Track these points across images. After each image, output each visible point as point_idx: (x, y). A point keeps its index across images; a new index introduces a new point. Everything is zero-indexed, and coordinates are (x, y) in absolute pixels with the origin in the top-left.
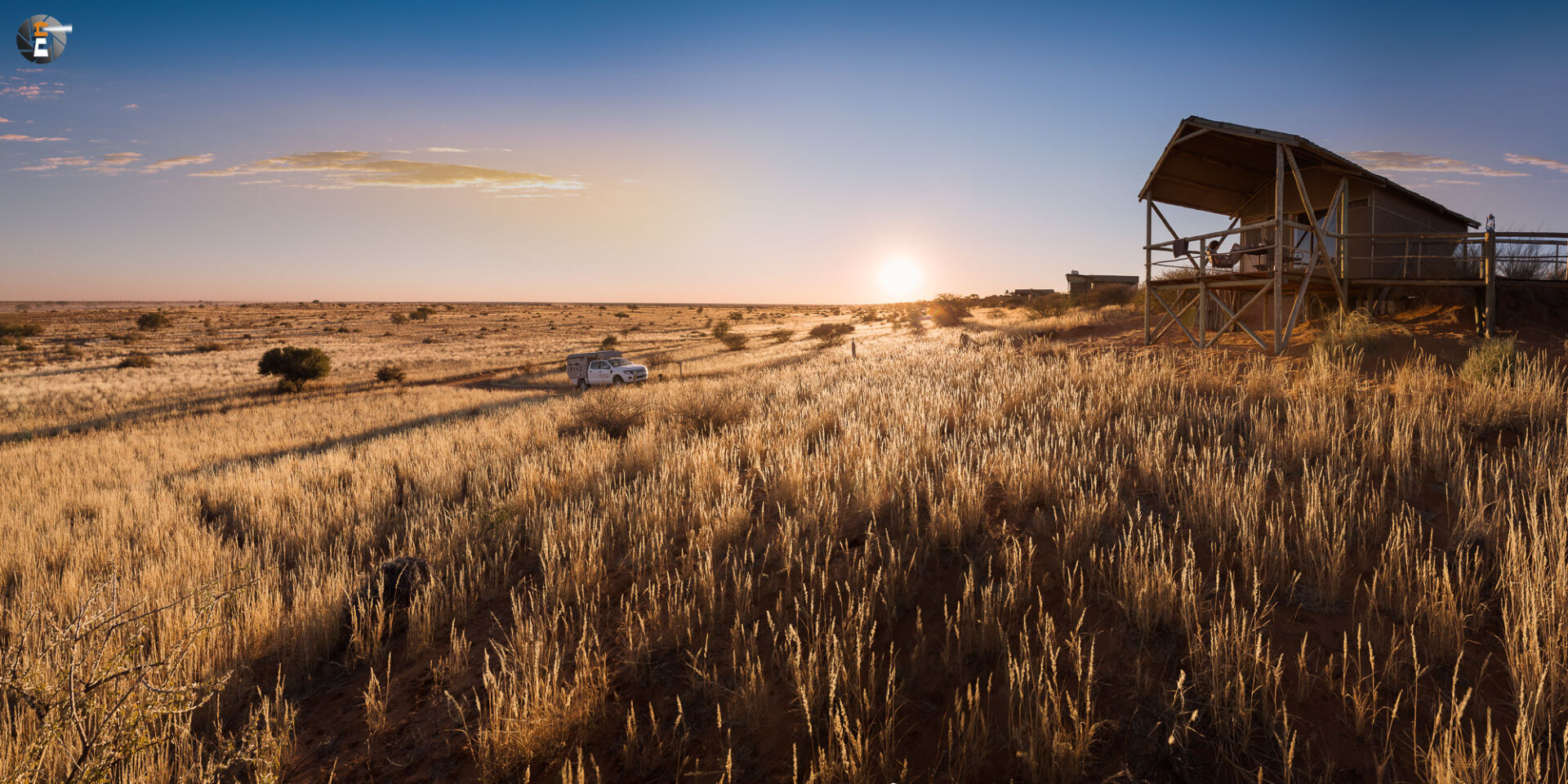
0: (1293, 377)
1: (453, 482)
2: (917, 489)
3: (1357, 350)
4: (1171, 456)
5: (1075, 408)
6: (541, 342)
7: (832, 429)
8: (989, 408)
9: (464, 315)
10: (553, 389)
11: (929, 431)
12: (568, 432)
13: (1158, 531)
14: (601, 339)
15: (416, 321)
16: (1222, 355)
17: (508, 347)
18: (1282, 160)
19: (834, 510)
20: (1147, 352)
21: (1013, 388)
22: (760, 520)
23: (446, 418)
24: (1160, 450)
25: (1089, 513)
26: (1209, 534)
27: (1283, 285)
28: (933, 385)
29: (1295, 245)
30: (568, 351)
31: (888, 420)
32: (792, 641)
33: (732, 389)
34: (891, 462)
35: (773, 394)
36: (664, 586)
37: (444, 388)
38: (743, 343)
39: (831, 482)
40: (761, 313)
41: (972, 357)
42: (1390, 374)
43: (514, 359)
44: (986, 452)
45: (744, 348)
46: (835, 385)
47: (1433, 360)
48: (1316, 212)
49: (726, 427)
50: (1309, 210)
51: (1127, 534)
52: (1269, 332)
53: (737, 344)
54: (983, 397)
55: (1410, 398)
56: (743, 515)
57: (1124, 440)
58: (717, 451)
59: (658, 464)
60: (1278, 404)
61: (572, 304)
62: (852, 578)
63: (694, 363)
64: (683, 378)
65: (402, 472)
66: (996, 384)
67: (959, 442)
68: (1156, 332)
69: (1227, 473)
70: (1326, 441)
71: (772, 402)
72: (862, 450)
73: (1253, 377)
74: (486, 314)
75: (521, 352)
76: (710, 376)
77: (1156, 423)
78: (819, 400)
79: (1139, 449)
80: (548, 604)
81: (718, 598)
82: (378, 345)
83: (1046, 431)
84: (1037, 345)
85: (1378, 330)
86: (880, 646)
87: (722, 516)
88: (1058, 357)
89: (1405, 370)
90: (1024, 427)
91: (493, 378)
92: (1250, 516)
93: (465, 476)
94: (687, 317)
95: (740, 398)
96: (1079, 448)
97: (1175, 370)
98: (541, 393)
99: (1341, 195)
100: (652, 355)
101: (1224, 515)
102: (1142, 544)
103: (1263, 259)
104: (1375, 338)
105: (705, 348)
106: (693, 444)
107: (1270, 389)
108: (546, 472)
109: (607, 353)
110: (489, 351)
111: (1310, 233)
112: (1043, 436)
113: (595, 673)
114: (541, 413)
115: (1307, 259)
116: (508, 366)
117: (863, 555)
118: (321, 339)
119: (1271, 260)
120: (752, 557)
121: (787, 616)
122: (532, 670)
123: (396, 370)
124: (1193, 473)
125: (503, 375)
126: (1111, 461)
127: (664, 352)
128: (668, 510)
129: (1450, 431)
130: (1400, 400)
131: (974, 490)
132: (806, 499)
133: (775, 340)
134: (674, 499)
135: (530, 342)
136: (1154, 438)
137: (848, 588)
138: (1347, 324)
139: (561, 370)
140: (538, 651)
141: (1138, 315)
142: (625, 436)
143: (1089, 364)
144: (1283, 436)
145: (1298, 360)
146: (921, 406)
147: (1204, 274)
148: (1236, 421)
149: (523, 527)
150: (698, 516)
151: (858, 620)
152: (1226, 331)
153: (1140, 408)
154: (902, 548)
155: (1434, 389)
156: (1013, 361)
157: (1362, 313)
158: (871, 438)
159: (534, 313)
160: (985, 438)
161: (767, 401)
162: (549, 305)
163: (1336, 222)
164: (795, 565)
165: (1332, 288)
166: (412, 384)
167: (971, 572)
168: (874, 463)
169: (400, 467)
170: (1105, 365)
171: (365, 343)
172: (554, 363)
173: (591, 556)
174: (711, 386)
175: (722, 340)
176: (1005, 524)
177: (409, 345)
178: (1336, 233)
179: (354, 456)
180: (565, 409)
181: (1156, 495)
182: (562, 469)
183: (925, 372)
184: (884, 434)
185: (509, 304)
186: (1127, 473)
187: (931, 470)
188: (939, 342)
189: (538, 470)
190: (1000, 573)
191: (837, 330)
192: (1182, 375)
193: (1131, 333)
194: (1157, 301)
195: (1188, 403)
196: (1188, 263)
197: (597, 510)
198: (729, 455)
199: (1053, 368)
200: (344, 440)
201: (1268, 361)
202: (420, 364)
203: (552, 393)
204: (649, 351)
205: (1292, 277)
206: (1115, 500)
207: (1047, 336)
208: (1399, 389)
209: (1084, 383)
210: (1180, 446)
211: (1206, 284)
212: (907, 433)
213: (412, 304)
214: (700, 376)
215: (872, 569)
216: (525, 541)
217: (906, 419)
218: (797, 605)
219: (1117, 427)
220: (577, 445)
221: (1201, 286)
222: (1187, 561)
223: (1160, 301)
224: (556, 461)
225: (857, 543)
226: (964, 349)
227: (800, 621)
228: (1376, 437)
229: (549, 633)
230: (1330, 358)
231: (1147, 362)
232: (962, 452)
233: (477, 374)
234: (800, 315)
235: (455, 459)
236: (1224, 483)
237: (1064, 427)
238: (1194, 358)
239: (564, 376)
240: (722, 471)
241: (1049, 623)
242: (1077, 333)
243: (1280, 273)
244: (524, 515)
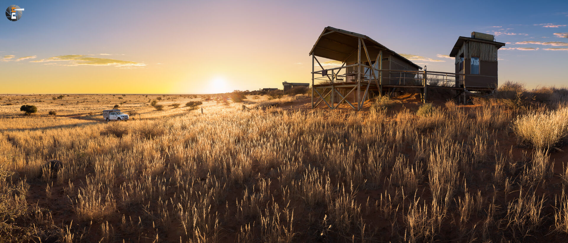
0: (364, 118)
1: (69, 143)
2: (226, 162)
3: (385, 108)
4: (321, 148)
5: (286, 132)
6: (95, 106)
7: (194, 140)
8: (253, 133)
9: (72, 98)
10: (99, 120)
11: (231, 141)
12: (103, 134)
13: (317, 173)
14: (114, 106)
15: (59, 99)
16: (340, 111)
17: (85, 107)
18: (360, 43)
19: (195, 167)
20: (312, 111)
21: (262, 125)
22: (168, 169)
23: (68, 126)
24: (318, 146)
25: (291, 169)
26: (335, 172)
27: (361, 87)
28: (232, 124)
29: (365, 72)
30: (103, 109)
31: (215, 137)
32: (180, 208)
33: (158, 124)
34: (216, 152)
35: (172, 126)
36: (135, 185)
37: (67, 118)
38: (162, 108)
39: (194, 158)
40: (168, 97)
41: (246, 114)
42: (395, 115)
43: (87, 111)
44: (252, 149)
45: (162, 110)
46: (195, 124)
47: (408, 110)
48: (371, 62)
49: (156, 137)
50: (369, 61)
51: (305, 175)
52: (356, 103)
53: (159, 108)
54: (251, 129)
55: (401, 122)
56: (162, 167)
57: (304, 144)
58: (153, 145)
59: (132, 147)
60: (359, 127)
61: (104, 94)
62: (201, 190)
63: (144, 114)
64: (141, 119)
65: (56, 139)
66: (256, 124)
67: (242, 145)
68: (316, 104)
69: (341, 152)
70: (375, 138)
71: (172, 130)
72: (205, 147)
73: (351, 119)
74: (78, 98)
75: (89, 109)
76: (150, 119)
77: (316, 137)
78: (189, 129)
79: (310, 146)
80: (97, 182)
81: (153, 191)
82: (49, 105)
83: (275, 141)
84: (272, 109)
85: (392, 102)
86: (213, 212)
87: (154, 166)
88: (279, 113)
89: (400, 114)
90: (267, 140)
91: (81, 116)
92: (350, 165)
93: (73, 142)
94: (142, 99)
95: (160, 127)
96: (288, 147)
97: (323, 117)
98: (95, 121)
99: (380, 56)
100: (130, 111)
101: (340, 165)
102: (311, 178)
103: (354, 78)
104: (391, 104)
105: (149, 109)
106: (144, 142)
107: (356, 123)
108: (96, 145)
109: (116, 110)
110: (79, 108)
111: (369, 69)
112: (274, 143)
113: (112, 204)
114: (95, 127)
115: (369, 78)
116: (85, 113)
117: (206, 183)
118: (35, 103)
119: (357, 78)
120: (165, 180)
121: (178, 200)
122: (93, 198)
123: (54, 112)
124: (329, 153)
125: (83, 115)
126: (299, 151)
127: (134, 111)
128: (136, 162)
129: (413, 131)
130: (398, 123)
131: (248, 162)
132: (185, 163)
133: (173, 107)
134: (138, 159)
135: (92, 106)
136: (315, 142)
137: (200, 194)
138: (382, 100)
139: (101, 115)
140: (94, 193)
141: (309, 98)
142: (121, 137)
143: (291, 116)
144: (361, 138)
145: (366, 112)
146: (227, 132)
147: (333, 83)
148: (345, 134)
149: (90, 159)
150: (146, 165)
151: (204, 204)
152: (341, 103)
153: (310, 131)
154: (221, 182)
155: (409, 119)
156: (262, 115)
157: (387, 96)
158: (209, 143)
159: (93, 97)
160: (252, 144)
161: (170, 129)
162: (97, 95)
163: (378, 65)
164: (181, 185)
165: (377, 88)
166: (58, 116)
167: (246, 190)
168: (210, 152)
169: (55, 137)
170: (297, 116)
171: (46, 105)
172: (99, 112)
173: (110, 172)
174: (150, 122)
175: (154, 107)
176: (259, 174)
177: (57, 106)
178: (378, 69)
179: (43, 132)
180: (103, 127)
181: (316, 161)
182: (101, 145)
183: (229, 120)
184: (213, 142)
185: (85, 94)
186: (305, 155)
187: (232, 156)
188: (234, 108)
189: (94, 144)
190: (258, 190)
191: (196, 104)
192: (325, 119)
193: (307, 104)
194: (316, 92)
195: (328, 129)
196: (327, 79)
197: (112, 159)
198: (157, 146)
199: (277, 118)
200: (41, 128)
201: (356, 113)
202: (60, 111)
203: (98, 122)
204: (129, 110)
205: (364, 84)
206: (301, 164)
207: (275, 106)
208: (398, 120)
209: (289, 123)
210: (325, 144)
211: (334, 86)
212: (222, 142)
213: (58, 95)
214: (147, 119)
215: (209, 188)
216: (90, 163)
217: (222, 137)
218: (181, 197)
219: (302, 139)
220: (106, 138)
221: (332, 87)
222: (327, 182)
223: (317, 92)
224: (99, 142)
225: (203, 179)
226: (244, 111)
227: (182, 202)
228: (391, 135)
229: (97, 190)
230: (376, 111)
231: (313, 115)
232: (243, 149)
233: (76, 115)
234: (182, 98)
235: (70, 137)
236: (340, 155)
237: (282, 139)
238: (330, 113)
239: (102, 117)
240: (154, 151)
241: (276, 206)
242: (287, 105)
243: (359, 82)
244: (90, 156)
